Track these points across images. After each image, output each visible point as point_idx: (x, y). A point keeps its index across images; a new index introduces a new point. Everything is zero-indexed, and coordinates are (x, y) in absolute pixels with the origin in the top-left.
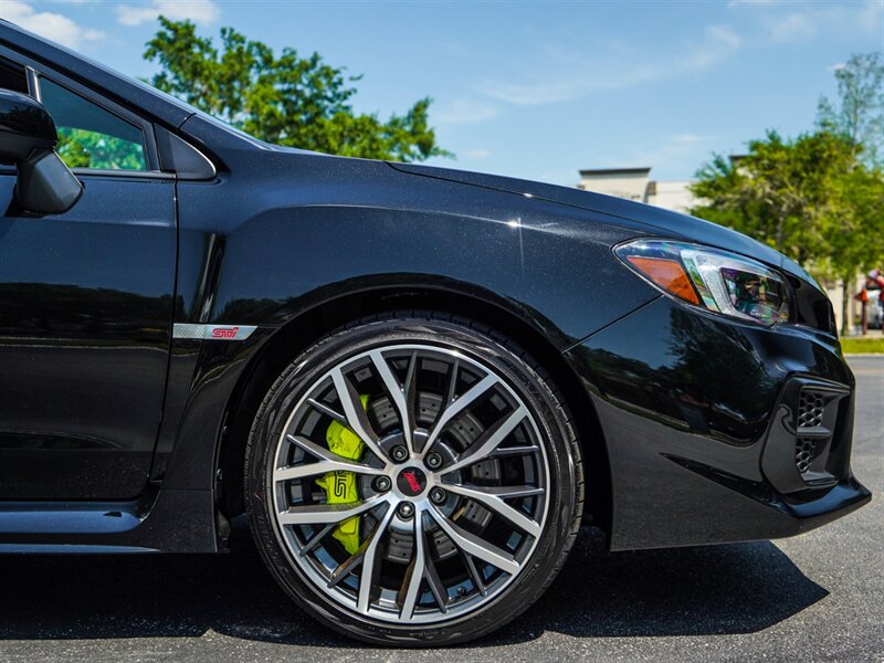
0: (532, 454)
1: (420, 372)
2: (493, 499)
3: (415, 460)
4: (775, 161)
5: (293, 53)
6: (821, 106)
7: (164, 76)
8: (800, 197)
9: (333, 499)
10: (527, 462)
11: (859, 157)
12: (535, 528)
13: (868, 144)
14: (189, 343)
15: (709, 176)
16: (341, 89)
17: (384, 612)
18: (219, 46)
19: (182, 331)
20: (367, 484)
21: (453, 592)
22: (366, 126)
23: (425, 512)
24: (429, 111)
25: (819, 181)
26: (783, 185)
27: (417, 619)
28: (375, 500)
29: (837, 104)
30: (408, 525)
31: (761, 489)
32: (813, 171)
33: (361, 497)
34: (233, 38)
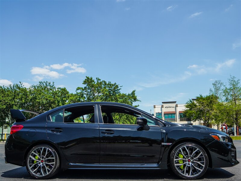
0: (203, 157)
1: (190, 148)
2: (199, 163)
3: (189, 158)
4: (204, 102)
5: (110, 82)
6: (210, 90)
7: (86, 87)
8: (208, 109)
9: (180, 163)
10: (202, 158)
11: (218, 100)
12: (204, 166)
13: (220, 97)
14: (164, 145)
15: (189, 104)
16: (118, 88)
17: (187, 175)
18: (96, 81)
19: (163, 144)
20: (184, 161)
21: (194, 173)
22: (124, 96)
23: (191, 164)
24: (135, 92)
25: (212, 106)
26: (205, 107)
27: (191, 176)
28: (185, 163)
29: (213, 89)
30: (189, 165)
31: (228, 161)
32: (211, 104)
33: (183, 162)
34: (98, 79)
